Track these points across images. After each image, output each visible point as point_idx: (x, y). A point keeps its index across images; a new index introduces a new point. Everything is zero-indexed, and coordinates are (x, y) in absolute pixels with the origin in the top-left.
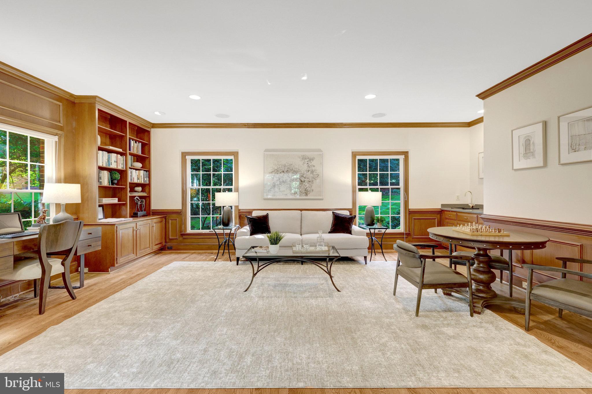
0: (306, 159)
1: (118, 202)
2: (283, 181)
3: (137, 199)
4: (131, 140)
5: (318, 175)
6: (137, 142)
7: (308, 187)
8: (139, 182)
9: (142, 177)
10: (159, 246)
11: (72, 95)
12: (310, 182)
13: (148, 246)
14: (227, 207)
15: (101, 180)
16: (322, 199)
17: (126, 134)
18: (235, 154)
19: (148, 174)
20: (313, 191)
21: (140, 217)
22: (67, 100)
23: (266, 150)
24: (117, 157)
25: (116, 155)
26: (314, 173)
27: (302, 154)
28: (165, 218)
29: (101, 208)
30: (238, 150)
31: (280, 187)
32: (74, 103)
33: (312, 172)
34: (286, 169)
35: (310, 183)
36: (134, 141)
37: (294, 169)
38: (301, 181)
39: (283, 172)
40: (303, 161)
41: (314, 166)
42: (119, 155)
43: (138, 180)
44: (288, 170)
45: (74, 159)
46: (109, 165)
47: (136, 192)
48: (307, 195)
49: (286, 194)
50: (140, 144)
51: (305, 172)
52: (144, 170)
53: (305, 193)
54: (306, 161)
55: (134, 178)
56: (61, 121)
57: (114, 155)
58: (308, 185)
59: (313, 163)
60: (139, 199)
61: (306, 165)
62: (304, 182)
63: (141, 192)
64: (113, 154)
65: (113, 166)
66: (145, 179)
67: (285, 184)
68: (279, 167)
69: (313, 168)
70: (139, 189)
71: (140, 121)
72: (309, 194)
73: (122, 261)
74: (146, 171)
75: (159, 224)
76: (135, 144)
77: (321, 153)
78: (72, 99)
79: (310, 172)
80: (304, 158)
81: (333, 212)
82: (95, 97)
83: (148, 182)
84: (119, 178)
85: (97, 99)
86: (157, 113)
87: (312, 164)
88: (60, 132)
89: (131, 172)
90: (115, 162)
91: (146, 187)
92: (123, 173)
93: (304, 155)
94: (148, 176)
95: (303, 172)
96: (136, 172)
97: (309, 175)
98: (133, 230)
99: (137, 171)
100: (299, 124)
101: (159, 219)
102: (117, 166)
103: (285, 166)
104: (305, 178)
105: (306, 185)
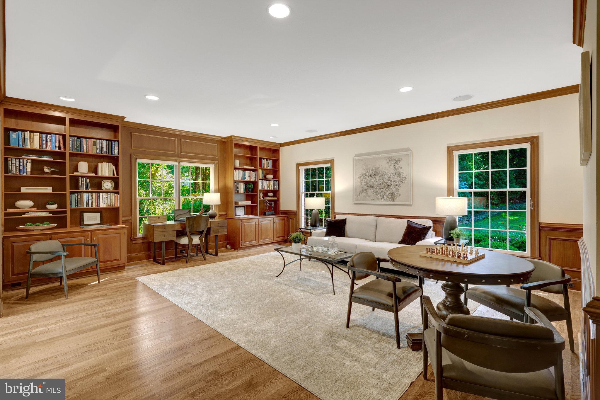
0: (392, 161)
1: (251, 204)
2: (371, 186)
3: (266, 202)
4: (263, 159)
5: (406, 178)
6: (268, 160)
7: (395, 191)
8: (270, 189)
9: (273, 185)
10: (281, 238)
11: (222, 138)
12: (397, 185)
13: (269, 237)
14: (315, 210)
15: (238, 190)
16: (411, 205)
17: (257, 156)
18: (332, 161)
19: (278, 183)
20: (400, 195)
21: (268, 215)
22: (221, 141)
23: (357, 156)
24: (250, 173)
25: (249, 171)
26: (401, 176)
27: (388, 156)
28: (287, 217)
29: (243, 208)
30: (334, 158)
31: (368, 192)
32: (224, 142)
33: (399, 175)
34: (373, 173)
35: (397, 187)
36: (265, 160)
37: (381, 173)
38: (388, 185)
39: (371, 176)
40: (390, 163)
41: (401, 168)
42: (252, 172)
43: (269, 188)
44: (375, 174)
45: (225, 177)
46: (244, 179)
47: (269, 196)
48: (393, 200)
49: (373, 199)
50: (271, 160)
51: (392, 175)
52: (274, 180)
53: (392, 198)
54: (393, 163)
55: (264, 187)
56: (217, 156)
57: (247, 173)
58: (394, 189)
59: (400, 164)
60: (268, 202)
61: (392, 167)
62: (391, 186)
63: (272, 196)
64: (247, 171)
65: (247, 179)
66: (276, 187)
67: (372, 188)
68: (367, 171)
69: (400, 170)
70: (271, 194)
71: (268, 144)
72: (396, 199)
73: (246, 245)
74: (276, 181)
75: (281, 222)
76: (266, 162)
77: (408, 152)
78: (223, 140)
79: (396, 174)
80: (390, 159)
81: (408, 220)
82: (231, 137)
83: (278, 189)
84: (252, 187)
85: (233, 137)
86: (271, 137)
87: (399, 166)
88: (216, 162)
89: (262, 183)
90: (248, 176)
91: (276, 193)
92: (255, 184)
93: (390, 157)
94: (278, 184)
95: (389, 175)
96: (266, 182)
97: (396, 178)
98: (256, 225)
99: (268, 182)
100: (385, 124)
101: (281, 218)
102: (250, 179)
103: (372, 170)
104: (392, 181)
105: (392, 189)
